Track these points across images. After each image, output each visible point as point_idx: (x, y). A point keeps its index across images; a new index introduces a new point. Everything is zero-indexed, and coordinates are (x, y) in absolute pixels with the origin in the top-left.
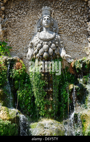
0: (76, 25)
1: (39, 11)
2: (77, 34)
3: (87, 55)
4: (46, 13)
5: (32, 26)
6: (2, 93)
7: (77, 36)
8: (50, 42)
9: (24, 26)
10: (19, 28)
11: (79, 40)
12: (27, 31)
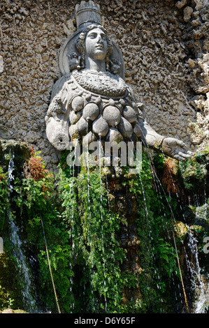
0: (160, 65)
1: (64, 13)
2: (165, 87)
3: (194, 144)
4: (92, 19)
5: (48, 53)
6: (5, 260)
7: (165, 94)
8: (122, 101)
9: (24, 50)
10: (9, 54)
11: (171, 103)
12: (36, 66)
